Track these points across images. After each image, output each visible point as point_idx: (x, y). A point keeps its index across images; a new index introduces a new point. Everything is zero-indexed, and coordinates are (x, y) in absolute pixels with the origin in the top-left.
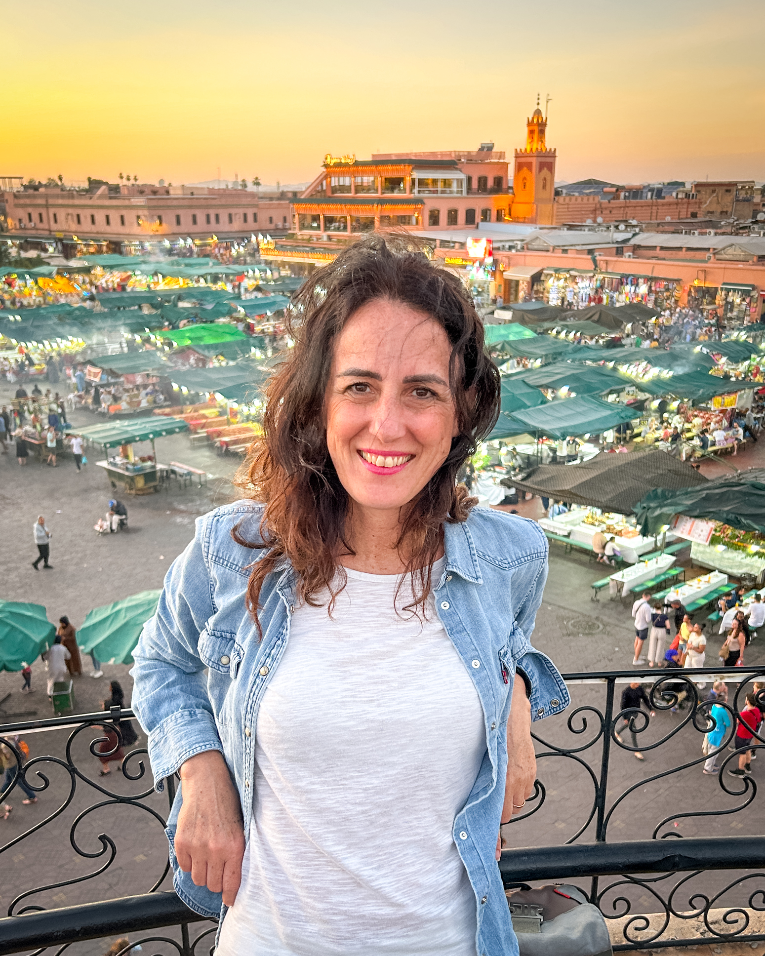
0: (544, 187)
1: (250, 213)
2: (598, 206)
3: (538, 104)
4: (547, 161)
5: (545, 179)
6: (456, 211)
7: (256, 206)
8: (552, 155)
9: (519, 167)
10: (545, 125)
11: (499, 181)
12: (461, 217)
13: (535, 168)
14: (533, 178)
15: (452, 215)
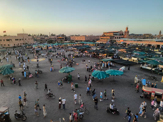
2: (134, 36)
3: (127, 26)
4: (128, 32)
9: (125, 33)
11: (123, 34)
14: (127, 34)
15: (117, 37)
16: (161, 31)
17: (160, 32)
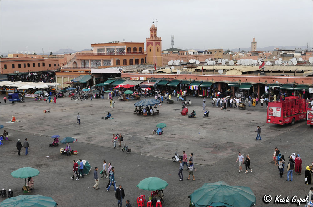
0: (158, 51)
1: (41, 63)
2: (178, 57)
3: (153, 23)
4: (158, 43)
5: (158, 48)
6: (126, 60)
7: (44, 60)
8: (160, 40)
9: (148, 44)
10: (156, 30)
11: (141, 49)
12: (128, 62)
13: (154, 44)
14: (154, 48)
15: (125, 61)
16: (254, 39)
17: (254, 43)
